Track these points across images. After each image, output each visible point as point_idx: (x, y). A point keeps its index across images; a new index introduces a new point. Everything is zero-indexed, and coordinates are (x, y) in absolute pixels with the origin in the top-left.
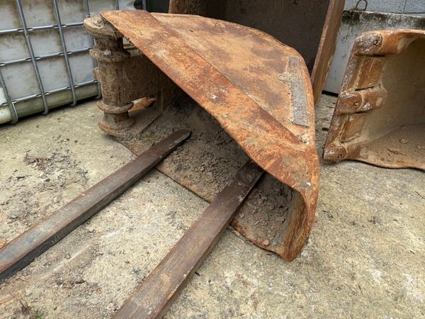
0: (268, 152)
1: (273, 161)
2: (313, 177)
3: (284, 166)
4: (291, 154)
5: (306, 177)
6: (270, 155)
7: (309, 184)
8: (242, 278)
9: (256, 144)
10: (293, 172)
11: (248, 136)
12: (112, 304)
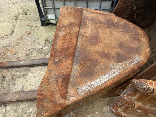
0: (44, 93)
1: (41, 97)
2: (47, 113)
3: (42, 101)
4: (51, 100)
5: (44, 111)
6: (43, 94)
7: (42, 114)
8: (31, 114)
9: (44, 87)
10: (42, 106)
11: (45, 82)
12: (11, 90)
